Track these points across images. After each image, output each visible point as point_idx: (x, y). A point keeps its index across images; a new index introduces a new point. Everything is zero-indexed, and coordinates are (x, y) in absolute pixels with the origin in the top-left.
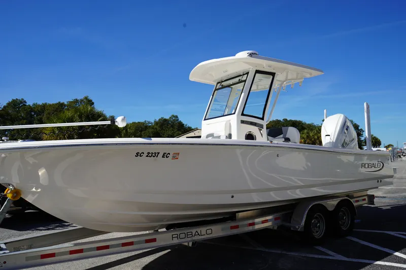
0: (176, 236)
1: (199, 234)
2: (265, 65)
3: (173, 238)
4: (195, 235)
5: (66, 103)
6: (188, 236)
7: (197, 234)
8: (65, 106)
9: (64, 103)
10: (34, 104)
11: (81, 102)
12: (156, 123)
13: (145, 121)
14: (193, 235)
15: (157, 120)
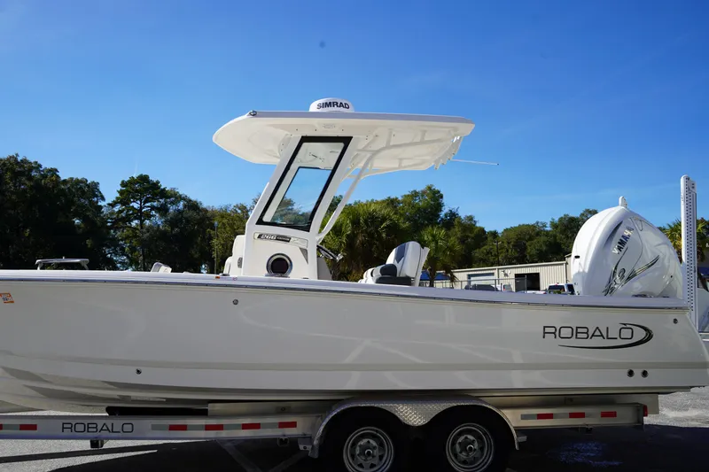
0: (70, 426)
1: (108, 429)
2: (317, 126)
3: (63, 428)
4: (102, 429)
5: (400, 198)
6: (90, 430)
7: (105, 428)
8: (399, 203)
9: (397, 198)
10: (356, 203)
11: (422, 196)
12: (554, 225)
13: (537, 223)
14: (99, 428)
15: (557, 219)
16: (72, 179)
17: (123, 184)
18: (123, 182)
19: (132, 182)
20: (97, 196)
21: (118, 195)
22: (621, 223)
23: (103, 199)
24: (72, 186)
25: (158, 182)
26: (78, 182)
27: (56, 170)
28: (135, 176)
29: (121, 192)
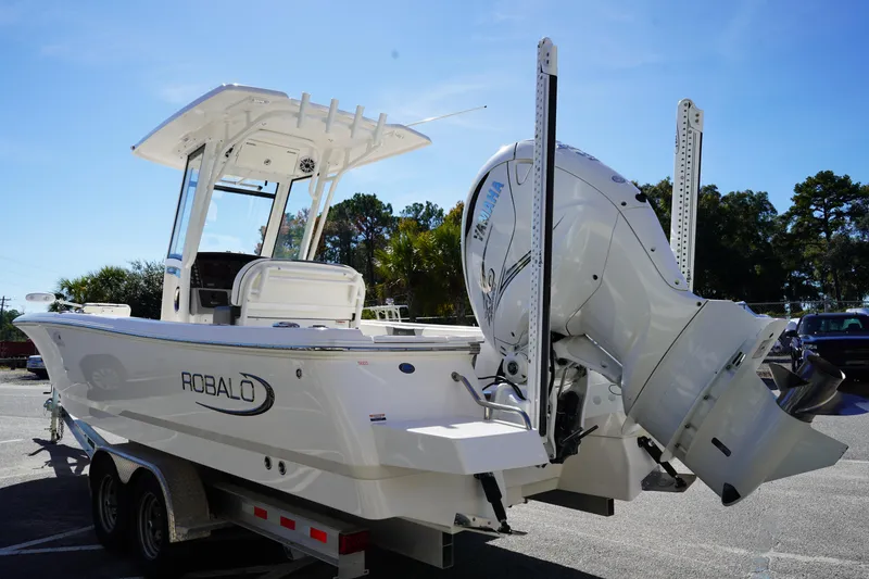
16: (732, 194)
17: (798, 188)
18: (797, 186)
19: (810, 183)
20: (766, 210)
21: (793, 204)
22: (487, 175)
23: (774, 211)
24: (734, 201)
25: (847, 178)
26: (741, 196)
27: (715, 187)
28: (813, 175)
29: (796, 199)
